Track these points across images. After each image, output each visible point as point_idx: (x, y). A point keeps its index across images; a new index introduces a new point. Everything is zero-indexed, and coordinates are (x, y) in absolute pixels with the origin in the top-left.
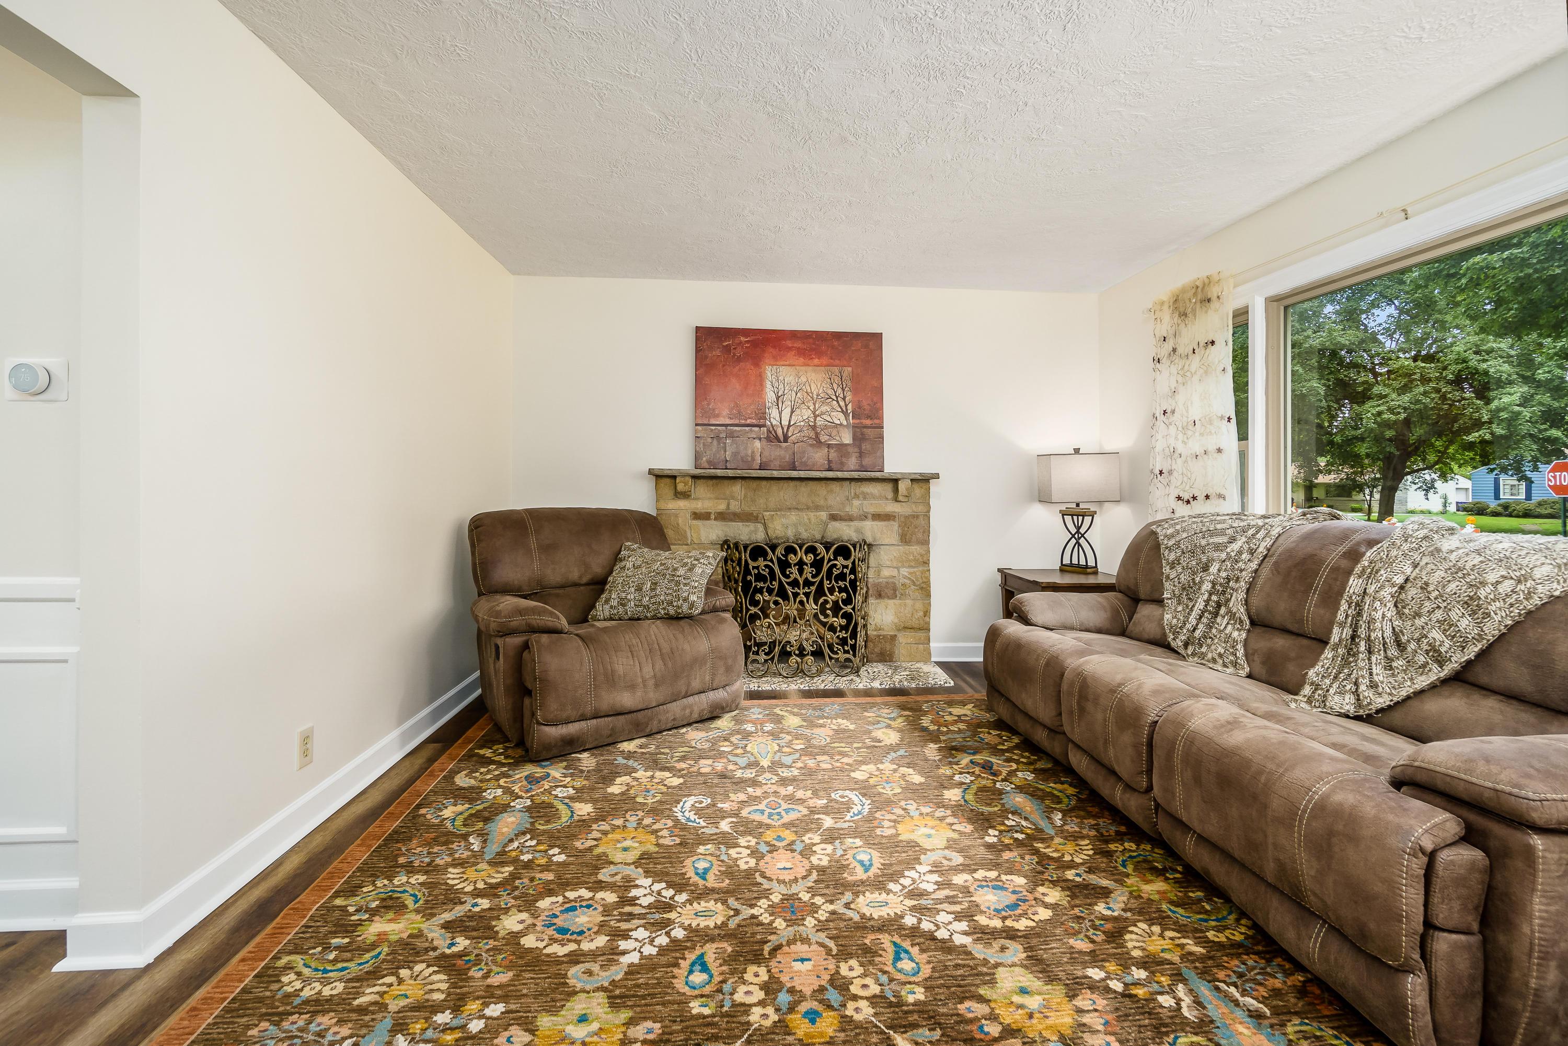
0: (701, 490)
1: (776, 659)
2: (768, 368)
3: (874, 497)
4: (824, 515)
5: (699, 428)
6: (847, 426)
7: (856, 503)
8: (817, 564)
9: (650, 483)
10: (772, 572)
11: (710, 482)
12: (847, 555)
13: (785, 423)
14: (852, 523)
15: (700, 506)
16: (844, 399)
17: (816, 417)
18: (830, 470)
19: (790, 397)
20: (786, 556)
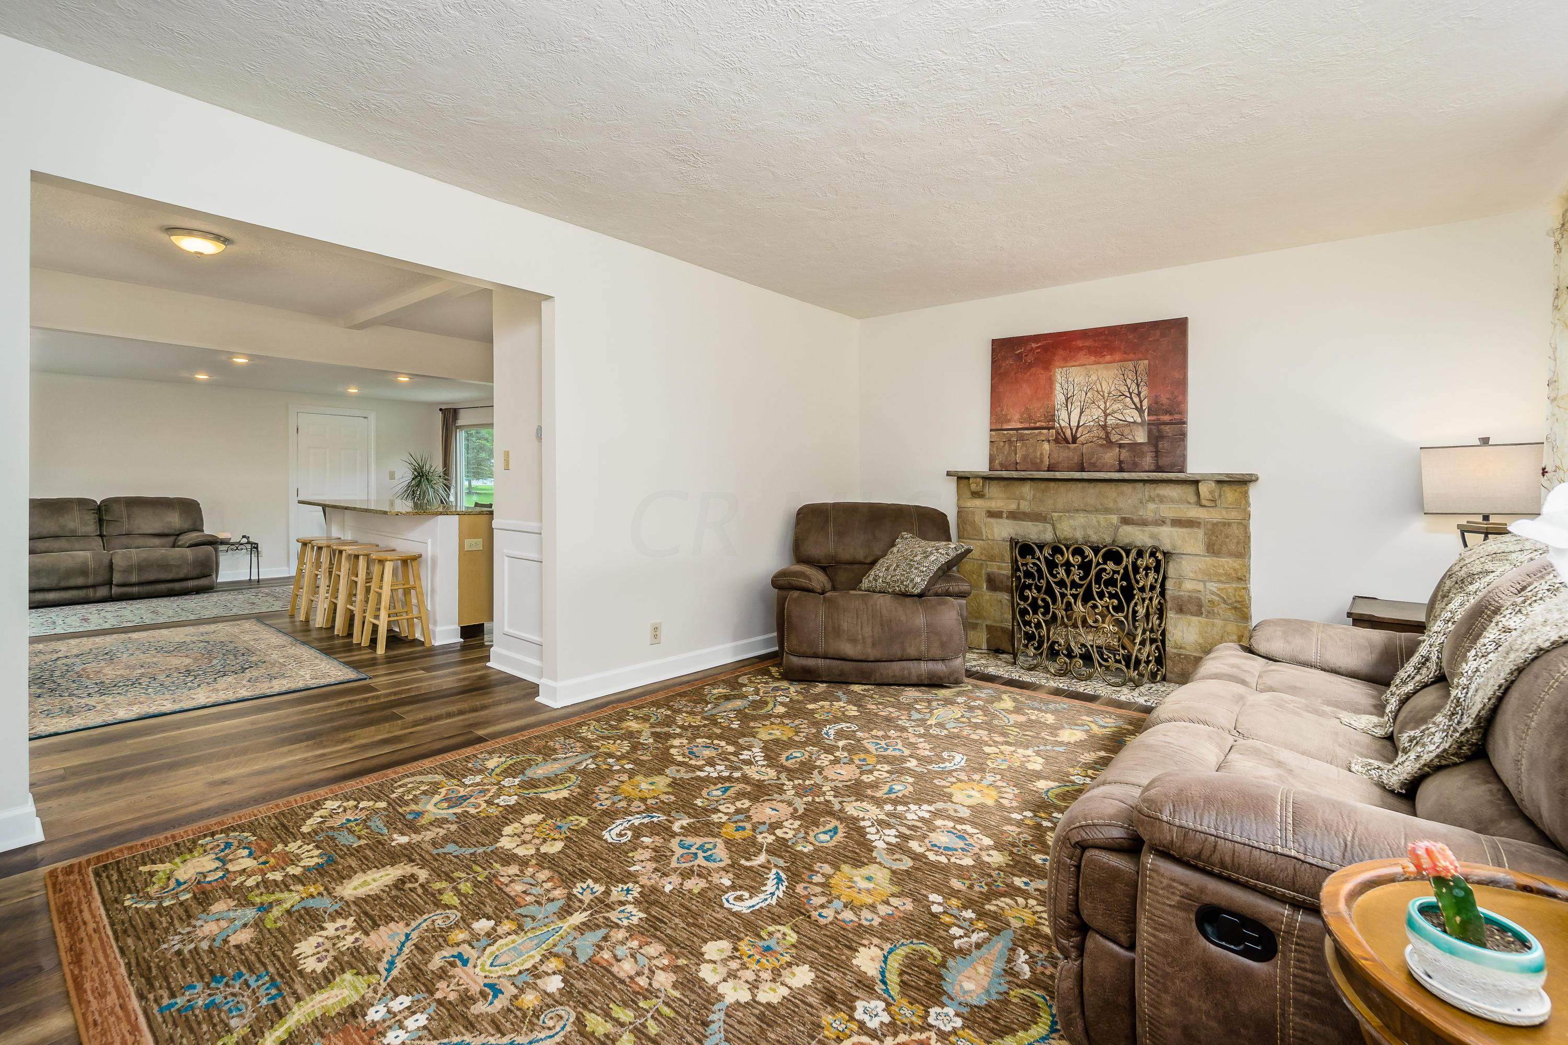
0: (993, 490)
1: (1044, 655)
2: (1058, 371)
3: (1172, 501)
4: (1114, 519)
5: (993, 433)
6: (1142, 424)
7: (1151, 506)
8: (1085, 566)
9: (952, 484)
10: (1039, 570)
11: (1002, 483)
12: (1117, 559)
13: (1074, 424)
14: (1146, 529)
15: (994, 505)
16: (1139, 394)
17: (1106, 415)
18: (1121, 470)
19: (1079, 397)
20: (1053, 556)
